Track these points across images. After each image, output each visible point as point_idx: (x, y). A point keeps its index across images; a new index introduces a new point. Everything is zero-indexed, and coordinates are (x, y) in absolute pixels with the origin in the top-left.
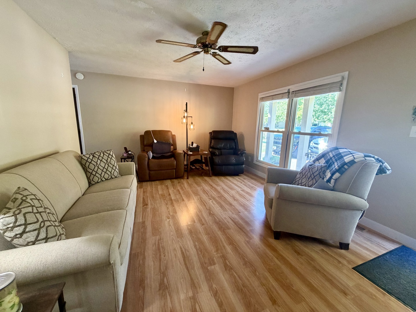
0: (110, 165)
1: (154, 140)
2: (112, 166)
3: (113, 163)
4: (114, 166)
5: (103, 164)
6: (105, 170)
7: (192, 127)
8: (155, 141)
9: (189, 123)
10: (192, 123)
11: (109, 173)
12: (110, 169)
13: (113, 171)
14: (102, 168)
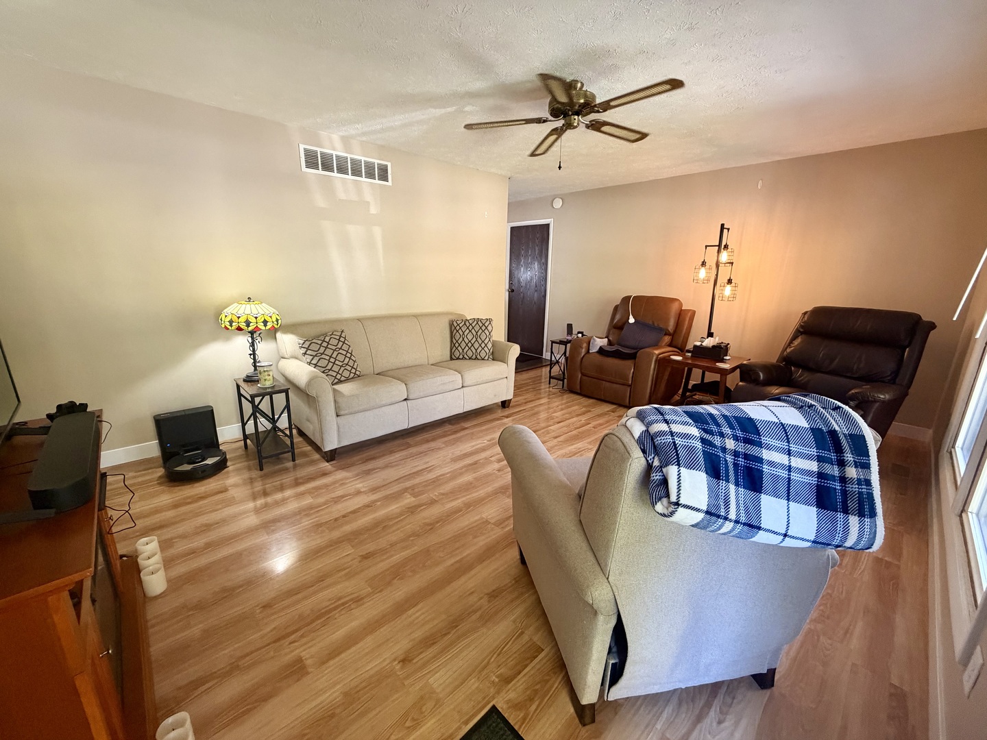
0: (479, 339)
1: (631, 317)
2: (480, 342)
3: (483, 338)
4: (483, 342)
5: (470, 337)
6: (470, 345)
7: (728, 290)
8: (632, 320)
9: (722, 279)
10: (730, 281)
11: (474, 351)
12: (476, 345)
13: (480, 349)
14: (467, 341)
